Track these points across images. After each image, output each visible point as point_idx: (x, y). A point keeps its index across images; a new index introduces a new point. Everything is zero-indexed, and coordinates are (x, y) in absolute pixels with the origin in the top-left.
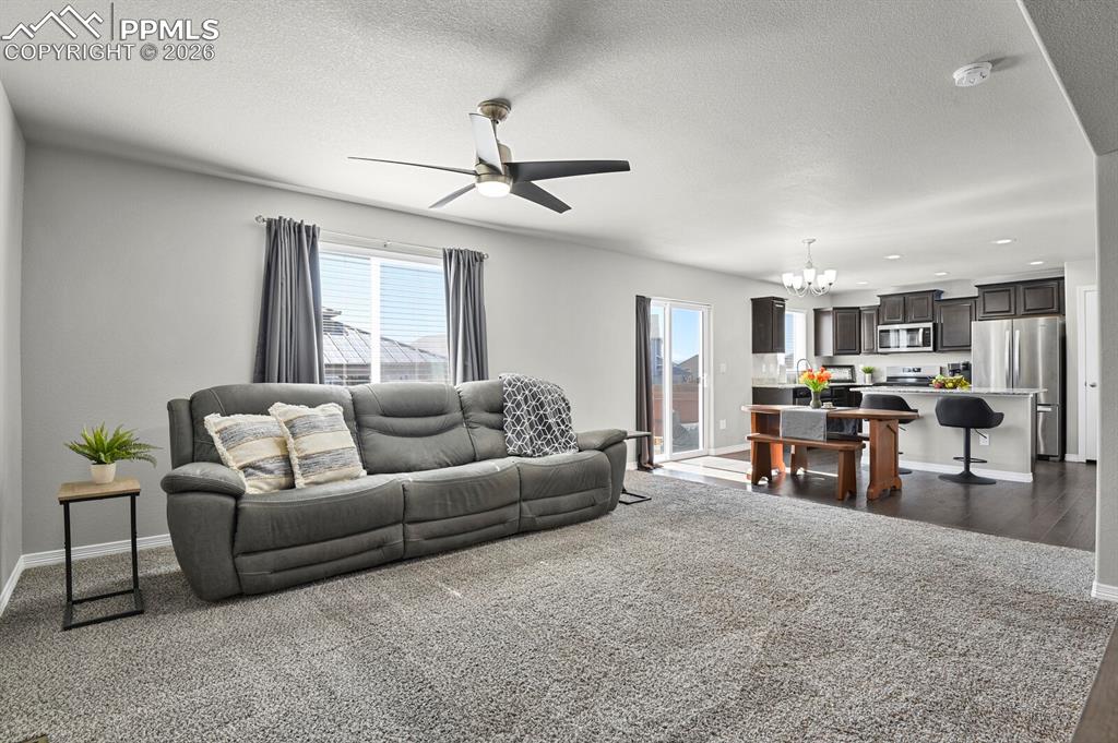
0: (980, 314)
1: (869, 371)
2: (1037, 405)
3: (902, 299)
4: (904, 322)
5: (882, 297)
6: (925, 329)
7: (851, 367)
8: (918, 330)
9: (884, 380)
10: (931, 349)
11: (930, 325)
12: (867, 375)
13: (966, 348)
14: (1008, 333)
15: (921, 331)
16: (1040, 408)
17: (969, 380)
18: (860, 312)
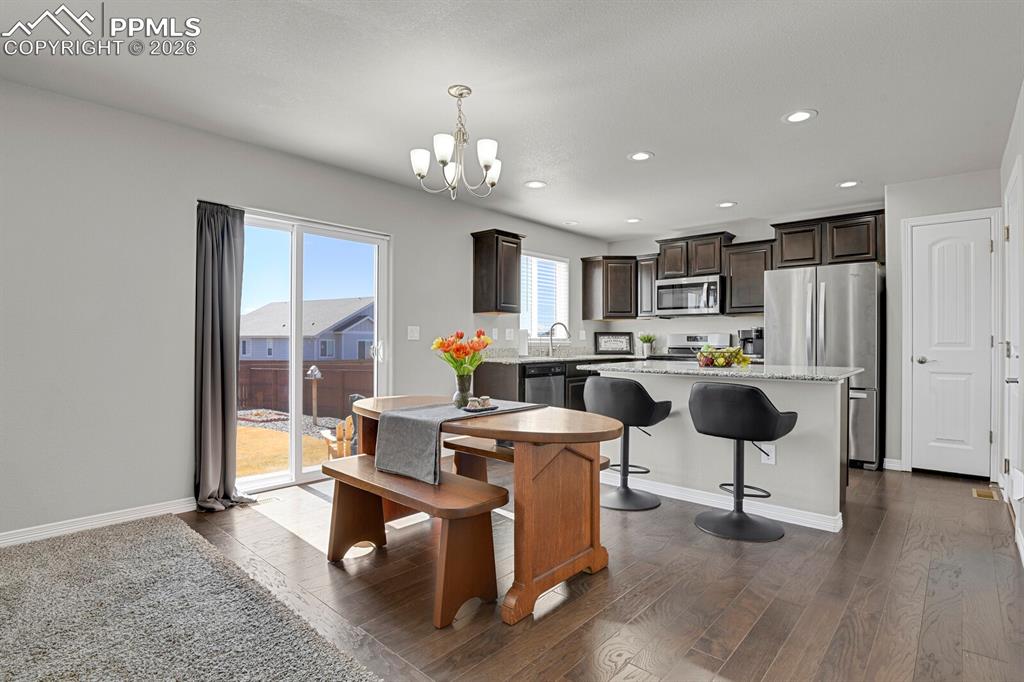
0: (777, 262)
1: (649, 340)
2: (849, 388)
3: (683, 244)
4: (687, 276)
5: (663, 243)
6: (710, 284)
7: (630, 334)
8: (703, 284)
9: (665, 352)
10: (716, 309)
11: (716, 278)
12: (645, 345)
13: (757, 309)
14: (810, 287)
15: (706, 286)
16: (852, 394)
17: (760, 352)
18: (637, 262)
